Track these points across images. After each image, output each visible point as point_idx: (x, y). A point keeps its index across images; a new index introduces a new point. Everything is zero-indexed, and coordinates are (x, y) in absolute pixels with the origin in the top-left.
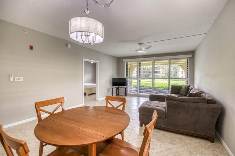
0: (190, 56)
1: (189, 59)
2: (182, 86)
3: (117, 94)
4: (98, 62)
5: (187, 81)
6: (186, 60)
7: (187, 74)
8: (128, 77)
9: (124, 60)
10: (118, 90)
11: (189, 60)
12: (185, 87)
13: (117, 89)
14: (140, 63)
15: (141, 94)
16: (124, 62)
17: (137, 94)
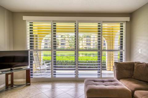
1: (124, 23)
8: (35, 48)
9: (25, 18)
11: (124, 25)
14: (55, 26)
15: (57, 76)
16: (25, 21)
17: (50, 77)
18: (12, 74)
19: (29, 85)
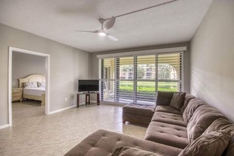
0: (185, 48)
1: (182, 53)
2: (174, 93)
3: (86, 103)
4: (48, 55)
5: (181, 85)
6: (178, 54)
7: (181, 75)
8: (108, 78)
9: (98, 56)
10: (88, 97)
11: (182, 55)
12: (178, 94)
13: (87, 95)
14: (119, 60)
15: (120, 101)
16: (98, 58)
17: (113, 101)
18: (89, 95)
19: (99, 105)
